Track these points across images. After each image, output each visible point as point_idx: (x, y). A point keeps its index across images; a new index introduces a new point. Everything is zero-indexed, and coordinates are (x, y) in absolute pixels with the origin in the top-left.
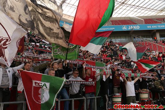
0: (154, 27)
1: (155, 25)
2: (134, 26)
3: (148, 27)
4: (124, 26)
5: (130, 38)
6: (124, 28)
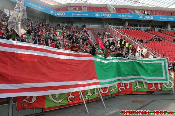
0: (124, 16)
1: (124, 15)
2: (106, 14)
3: (119, 16)
4: (97, 13)
5: (102, 24)
6: (97, 15)
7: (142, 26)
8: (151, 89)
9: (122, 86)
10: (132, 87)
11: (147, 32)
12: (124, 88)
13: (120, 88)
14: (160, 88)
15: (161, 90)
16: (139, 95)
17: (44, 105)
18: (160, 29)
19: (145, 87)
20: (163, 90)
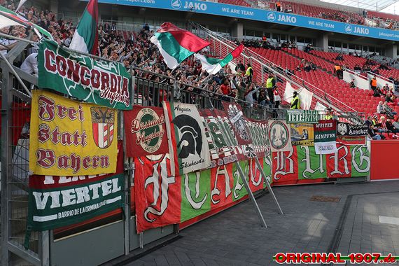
0: (235, 11)
1: (236, 8)
2: (195, 4)
3: (224, 10)
4: (176, 1)
6: (176, 5)
7: (271, 37)
8: (332, 174)
9: (279, 170)
10: (297, 171)
11: (283, 50)
12: (284, 173)
13: (276, 173)
14: (347, 172)
15: (349, 177)
16: (311, 187)
17: (179, 217)
18: (306, 45)
19: (322, 171)
20: (353, 175)
